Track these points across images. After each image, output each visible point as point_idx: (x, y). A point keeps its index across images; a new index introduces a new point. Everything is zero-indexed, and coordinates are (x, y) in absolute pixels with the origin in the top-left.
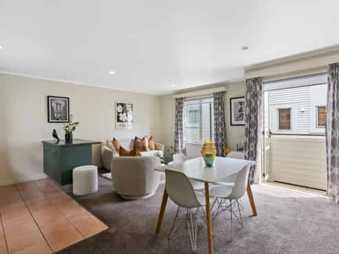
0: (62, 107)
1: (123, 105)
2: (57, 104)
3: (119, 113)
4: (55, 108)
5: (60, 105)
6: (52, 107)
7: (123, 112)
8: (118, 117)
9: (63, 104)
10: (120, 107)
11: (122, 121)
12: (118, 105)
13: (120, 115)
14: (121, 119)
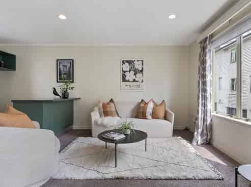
0: (68, 68)
1: (130, 62)
2: (64, 66)
3: (125, 72)
4: (62, 69)
5: (66, 66)
6: (60, 69)
7: (129, 71)
8: (124, 76)
9: (68, 65)
10: (127, 64)
11: (128, 81)
12: (123, 62)
13: (126, 74)
14: (127, 78)
